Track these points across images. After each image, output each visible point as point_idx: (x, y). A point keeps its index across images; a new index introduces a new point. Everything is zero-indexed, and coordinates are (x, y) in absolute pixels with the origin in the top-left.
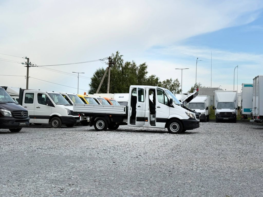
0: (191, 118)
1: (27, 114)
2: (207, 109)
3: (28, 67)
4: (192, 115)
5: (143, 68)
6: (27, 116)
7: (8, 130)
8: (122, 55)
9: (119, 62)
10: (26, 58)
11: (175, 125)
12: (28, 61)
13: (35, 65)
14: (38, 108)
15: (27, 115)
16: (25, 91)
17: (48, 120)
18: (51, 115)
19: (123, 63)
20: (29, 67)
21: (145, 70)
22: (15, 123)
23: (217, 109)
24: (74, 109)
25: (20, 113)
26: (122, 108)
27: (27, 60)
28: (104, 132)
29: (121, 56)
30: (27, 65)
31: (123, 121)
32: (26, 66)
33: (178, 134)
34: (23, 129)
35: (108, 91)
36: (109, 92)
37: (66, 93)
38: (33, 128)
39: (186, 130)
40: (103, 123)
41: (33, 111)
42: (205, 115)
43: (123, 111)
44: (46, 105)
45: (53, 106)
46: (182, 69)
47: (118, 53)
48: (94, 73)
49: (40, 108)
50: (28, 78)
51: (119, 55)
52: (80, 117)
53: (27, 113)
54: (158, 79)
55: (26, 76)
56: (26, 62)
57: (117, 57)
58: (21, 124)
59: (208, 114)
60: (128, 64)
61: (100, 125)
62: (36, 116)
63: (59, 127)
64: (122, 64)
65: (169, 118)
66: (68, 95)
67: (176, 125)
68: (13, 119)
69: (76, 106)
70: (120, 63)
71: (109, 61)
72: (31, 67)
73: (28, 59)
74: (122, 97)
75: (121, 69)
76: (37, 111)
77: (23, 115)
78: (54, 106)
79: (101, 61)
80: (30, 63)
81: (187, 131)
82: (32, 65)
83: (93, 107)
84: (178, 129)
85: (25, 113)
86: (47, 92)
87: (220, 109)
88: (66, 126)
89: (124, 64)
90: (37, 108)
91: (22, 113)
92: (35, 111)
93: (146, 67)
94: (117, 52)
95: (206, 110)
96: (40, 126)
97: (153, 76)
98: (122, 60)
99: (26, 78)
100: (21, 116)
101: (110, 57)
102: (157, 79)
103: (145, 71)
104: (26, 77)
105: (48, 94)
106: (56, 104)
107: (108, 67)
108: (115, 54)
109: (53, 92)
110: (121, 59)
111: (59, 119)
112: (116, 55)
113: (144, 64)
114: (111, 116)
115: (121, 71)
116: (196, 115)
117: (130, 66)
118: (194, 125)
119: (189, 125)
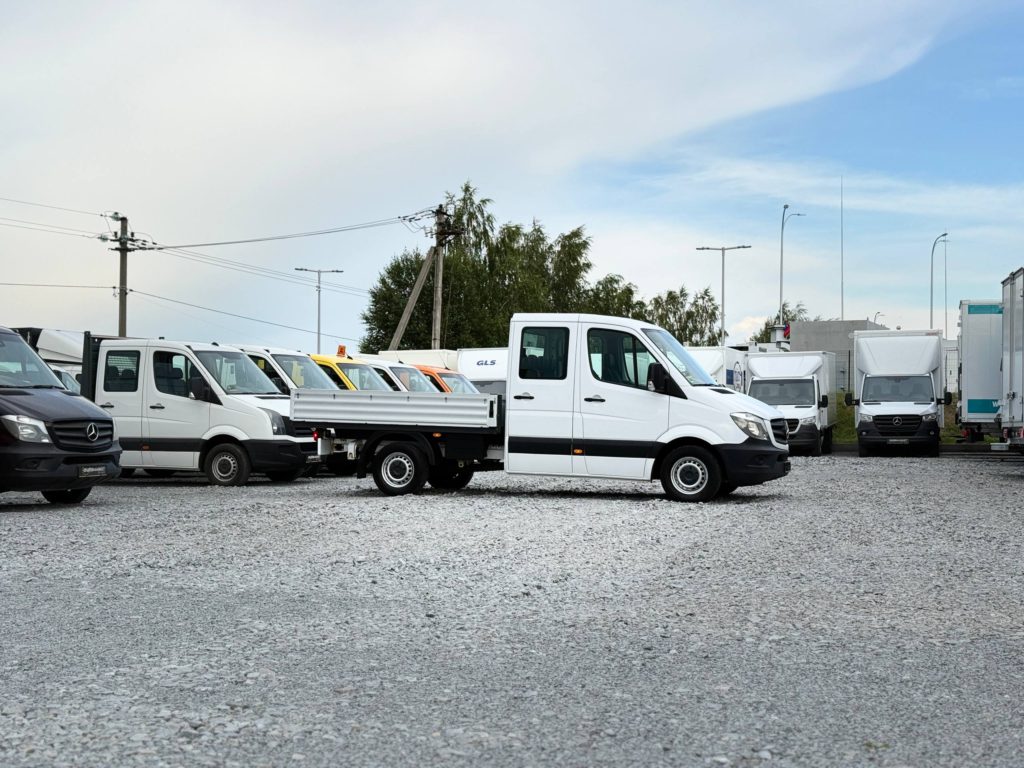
0: (752, 440)
1: (109, 433)
2: (823, 403)
3: (124, 250)
4: (759, 425)
5: (573, 246)
6: (108, 440)
7: (37, 496)
8: (486, 198)
9: (475, 228)
10: (116, 217)
11: (691, 467)
12: (124, 229)
13: (149, 244)
14: (157, 411)
15: (111, 436)
16: (103, 342)
17: (198, 454)
18: (207, 437)
19: (492, 230)
20: (129, 254)
21: (580, 254)
22: (63, 467)
23: (862, 404)
24: (296, 410)
25: (83, 430)
26: (482, 404)
27: (119, 224)
28: (411, 498)
29: (484, 202)
30: (121, 244)
31: (486, 455)
32: (117, 249)
33: (705, 501)
34: (96, 493)
35: (435, 339)
36: (438, 343)
37: (268, 351)
38: (139, 489)
39: (735, 488)
40: (408, 464)
41: (139, 419)
42: (813, 426)
43: (484, 417)
44: (187, 395)
45: (215, 400)
46: (723, 249)
47: (471, 190)
48: (384, 273)
49: (163, 408)
50: (123, 294)
51: (477, 200)
52: (319, 440)
53: (112, 429)
54: (633, 289)
55: (118, 285)
56: (116, 233)
57: (466, 205)
58: (85, 470)
59: (829, 423)
60: (511, 233)
61: (398, 470)
62: (149, 439)
63: (241, 480)
64: (490, 234)
65: (666, 441)
66: (273, 356)
67: (695, 465)
68: (56, 451)
69: (301, 399)
70: (479, 230)
71: (439, 224)
72: (134, 250)
73: (124, 220)
74: (489, 363)
75: (484, 252)
76: (150, 420)
77: (94, 436)
78: (218, 402)
79: (407, 223)
80: (132, 234)
81: (740, 490)
82: (139, 243)
83: (368, 401)
84: (701, 483)
85: (101, 429)
86: (189, 347)
87: (876, 402)
88: (268, 479)
89: (495, 236)
90: (152, 407)
91: (91, 430)
92: (145, 420)
93: (585, 245)
94: (467, 189)
95: (819, 407)
96: (166, 480)
97: (611, 280)
98: (489, 219)
99: (118, 296)
100: (86, 439)
101: (441, 206)
102: (629, 292)
103: (582, 261)
104: (118, 290)
105: (196, 353)
106: (227, 394)
107: (434, 244)
108: (461, 195)
109: (215, 344)
110: (486, 215)
111: (239, 450)
112: (464, 200)
113: (576, 234)
114: (437, 435)
115: (485, 262)
116: (773, 427)
117: (522, 241)
118: (765, 466)
119: (748, 465)
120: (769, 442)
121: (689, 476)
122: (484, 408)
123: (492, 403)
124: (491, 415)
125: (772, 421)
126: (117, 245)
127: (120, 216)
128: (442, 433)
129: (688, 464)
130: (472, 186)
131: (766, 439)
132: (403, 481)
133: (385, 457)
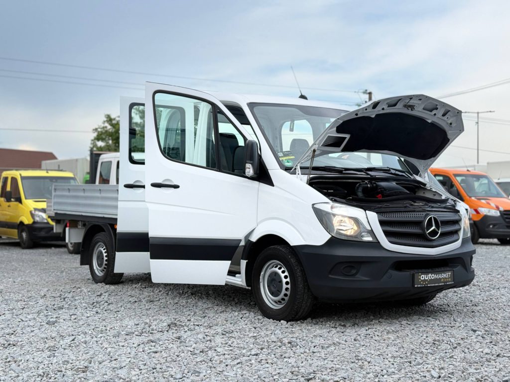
0: (335, 242)
4: (356, 221)
27: (367, 96)
61: (100, 259)
65: (254, 238)
67: (280, 272)
69: (58, 193)
73: (370, 94)
116: (383, 223)
118: (359, 277)
119: (330, 276)
121: (275, 285)
127: (368, 91)
129: (274, 269)
131: (370, 239)
132: (103, 270)
133: (94, 247)
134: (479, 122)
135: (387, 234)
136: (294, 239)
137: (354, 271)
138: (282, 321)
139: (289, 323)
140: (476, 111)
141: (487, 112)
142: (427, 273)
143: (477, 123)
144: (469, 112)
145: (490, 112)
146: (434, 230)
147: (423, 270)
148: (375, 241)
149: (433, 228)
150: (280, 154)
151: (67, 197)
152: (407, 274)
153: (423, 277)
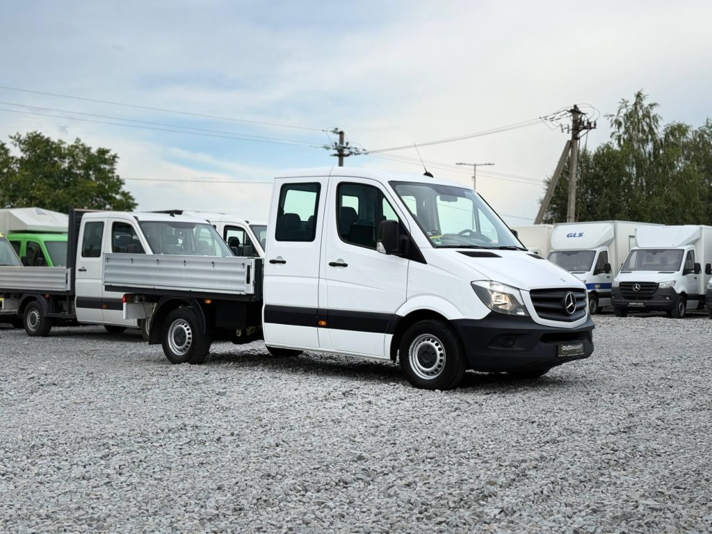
3: (341, 156)
4: (512, 297)
8: (652, 102)
9: (642, 127)
10: (335, 131)
11: (429, 346)
12: (342, 140)
13: (361, 151)
16: (85, 215)
19: (657, 128)
20: (345, 158)
26: (240, 269)
27: (338, 136)
29: (651, 106)
30: (339, 151)
32: (335, 155)
40: (187, 331)
47: (642, 96)
51: (646, 103)
56: (336, 144)
57: (636, 108)
60: (679, 130)
61: (180, 336)
62: (107, 299)
64: (655, 131)
65: (403, 314)
67: (433, 344)
69: (111, 263)
70: (646, 128)
71: (575, 121)
72: (348, 155)
73: (341, 133)
74: (577, 235)
75: (650, 146)
80: (347, 144)
82: (354, 151)
86: (136, 218)
89: (660, 133)
94: (638, 96)
98: (655, 119)
101: (575, 106)
105: (140, 223)
107: (570, 138)
108: (633, 100)
110: (652, 115)
112: (635, 104)
114: (208, 302)
115: (650, 155)
116: (533, 299)
117: (690, 135)
118: (516, 348)
119: (490, 347)
120: (528, 319)
121: (427, 357)
122: (242, 273)
123: (249, 267)
124: (248, 281)
125: (532, 292)
126: (336, 152)
127: (339, 131)
128: (211, 300)
129: (426, 342)
130: (644, 93)
131: (522, 313)
132: (184, 349)
133: (171, 323)
134: (476, 177)
135: (538, 309)
136: (452, 314)
137: (511, 343)
138: (436, 390)
139: (444, 392)
140: (473, 163)
141: (486, 164)
142: (567, 345)
143: (474, 177)
144: (464, 164)
145: (489, 164)
146: (572, 306)
147: (564, 343)
148: (527, 315)
149: (571, 304)
150: (429, 233)
151: (130, 268)
152: (551, 345)
153: (564, 348)
